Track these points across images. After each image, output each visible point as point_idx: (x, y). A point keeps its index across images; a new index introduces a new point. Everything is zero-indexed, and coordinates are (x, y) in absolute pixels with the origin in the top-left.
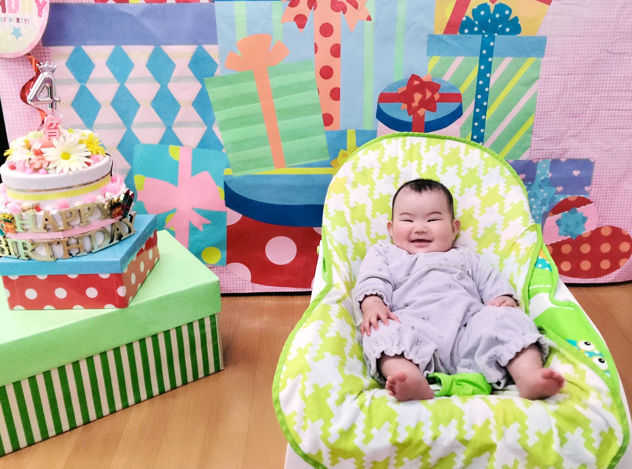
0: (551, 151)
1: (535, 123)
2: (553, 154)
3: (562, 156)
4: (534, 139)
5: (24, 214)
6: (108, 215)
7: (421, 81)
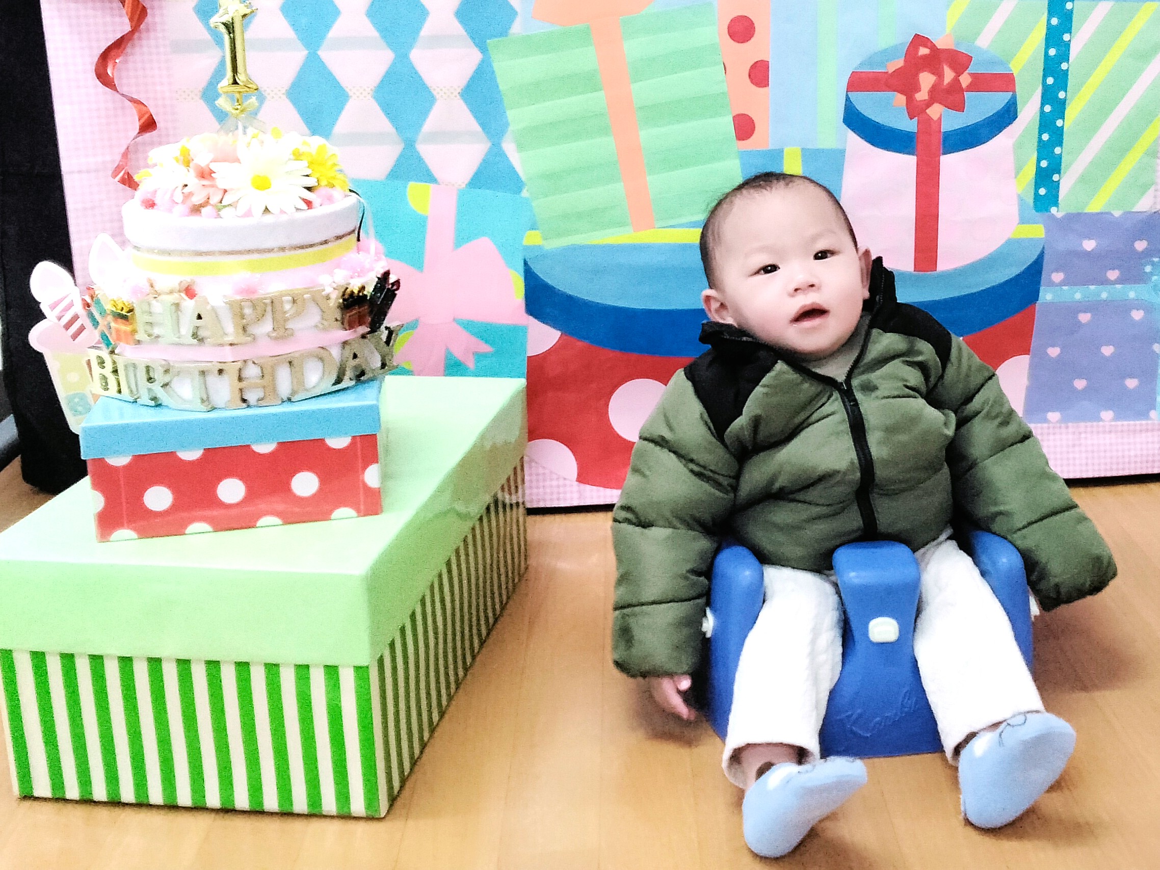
5: (154, 302)
6: (337, 320)
7: (933, 47)
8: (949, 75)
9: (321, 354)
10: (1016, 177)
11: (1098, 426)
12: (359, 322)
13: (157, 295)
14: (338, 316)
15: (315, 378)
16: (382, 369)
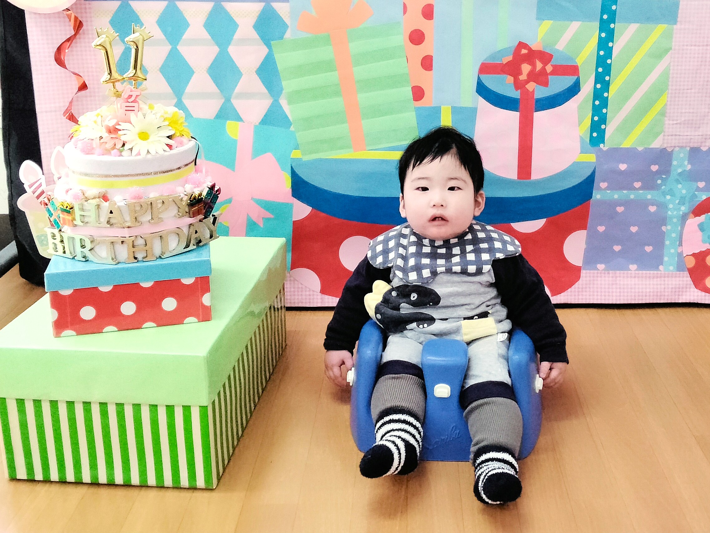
0: (689, 137)
1: (669, 103)
2: (692, 141)
3: (703, 144)
4: (667, 122)
5: (85, 203)
6: (186, 212)
7: (530, 49)
8: (539, 65)
9: (178, 232)
10: (579, 125)
11: (627, 273)
12: (198, 213)
13: (87, 200)
14: (187, 210)
15: (174, 245)
16: (210, 238)
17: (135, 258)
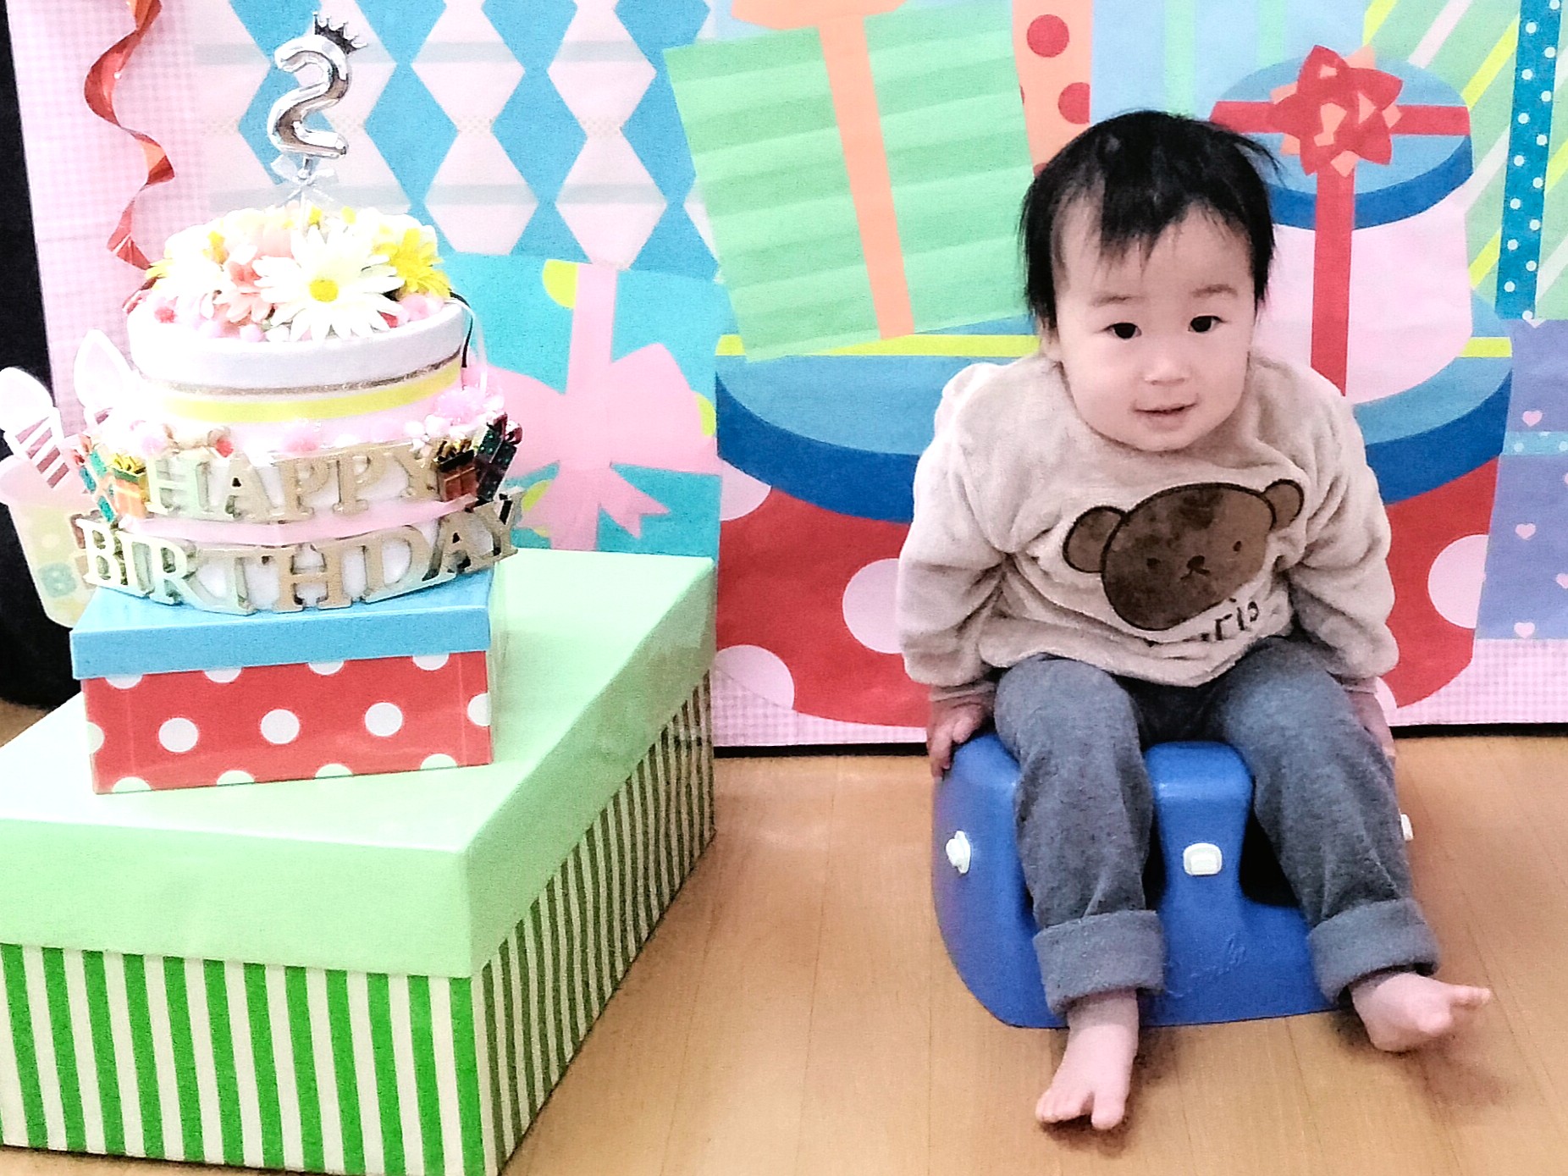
5: (173, 459)
6: (430, 488)
7: (1343, 67)
8: (1366, 108)
9: (407, 536)
10: (1469, 265)
12: (463, 489)
13: (178, 448)
14: (432, 482)
15: (398, 568)
16: (495, 554)
17: (299, 601)
